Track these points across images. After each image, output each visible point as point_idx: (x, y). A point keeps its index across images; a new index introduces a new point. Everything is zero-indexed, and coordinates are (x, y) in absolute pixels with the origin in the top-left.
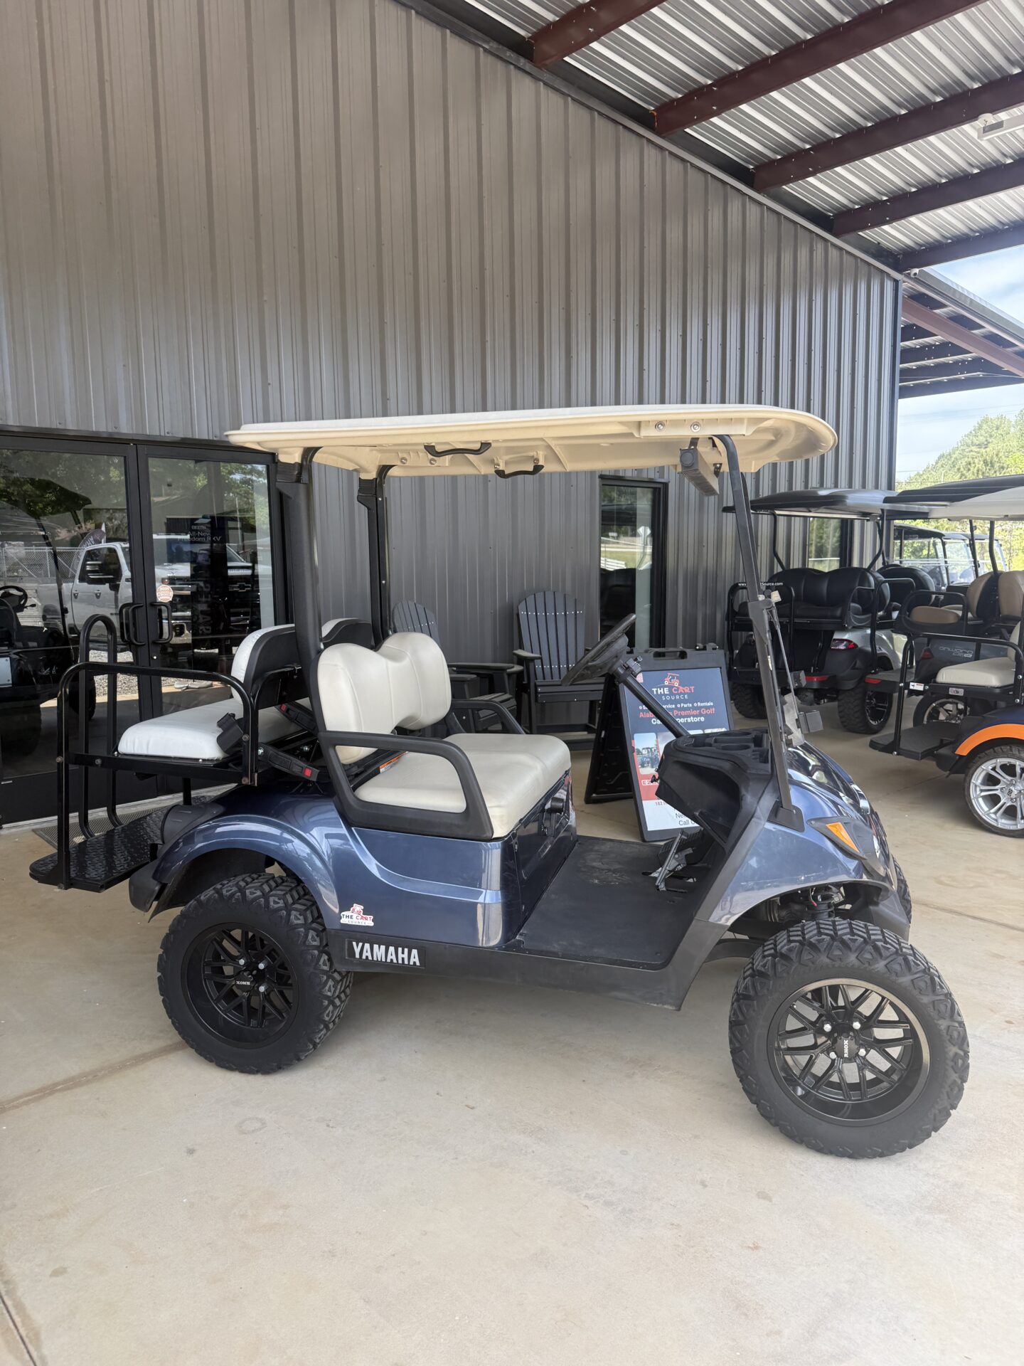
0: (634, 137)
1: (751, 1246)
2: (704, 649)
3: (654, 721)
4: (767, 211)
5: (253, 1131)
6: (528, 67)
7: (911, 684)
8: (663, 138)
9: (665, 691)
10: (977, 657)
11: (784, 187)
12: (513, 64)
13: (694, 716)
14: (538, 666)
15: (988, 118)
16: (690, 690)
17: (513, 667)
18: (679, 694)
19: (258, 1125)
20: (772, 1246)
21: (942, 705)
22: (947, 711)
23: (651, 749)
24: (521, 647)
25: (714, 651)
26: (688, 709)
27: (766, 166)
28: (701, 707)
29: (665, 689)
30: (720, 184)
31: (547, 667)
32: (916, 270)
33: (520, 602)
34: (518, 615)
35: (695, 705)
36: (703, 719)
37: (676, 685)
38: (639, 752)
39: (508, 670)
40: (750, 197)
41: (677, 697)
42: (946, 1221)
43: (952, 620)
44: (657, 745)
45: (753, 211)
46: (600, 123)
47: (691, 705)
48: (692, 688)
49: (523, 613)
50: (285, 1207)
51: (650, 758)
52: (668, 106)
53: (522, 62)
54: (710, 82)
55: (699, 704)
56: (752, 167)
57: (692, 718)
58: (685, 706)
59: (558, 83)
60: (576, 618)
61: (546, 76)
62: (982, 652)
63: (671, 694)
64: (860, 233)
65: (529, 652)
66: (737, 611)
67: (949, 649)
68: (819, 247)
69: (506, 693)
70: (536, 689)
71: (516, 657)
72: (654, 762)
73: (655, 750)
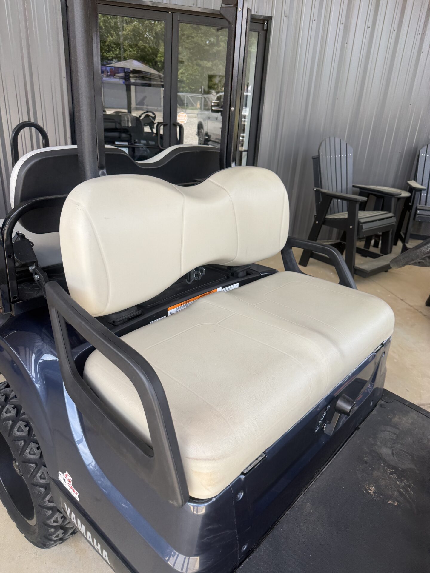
14: (424, 195)
17: (402, 193)
24: (415, 179)
33: (423, 146)
34: (419, 156)
39: (398, 196)
49: (422, 155)
65: (419, 184)
69: (390, 212)
70: (416, 211)
71: (409, 187)
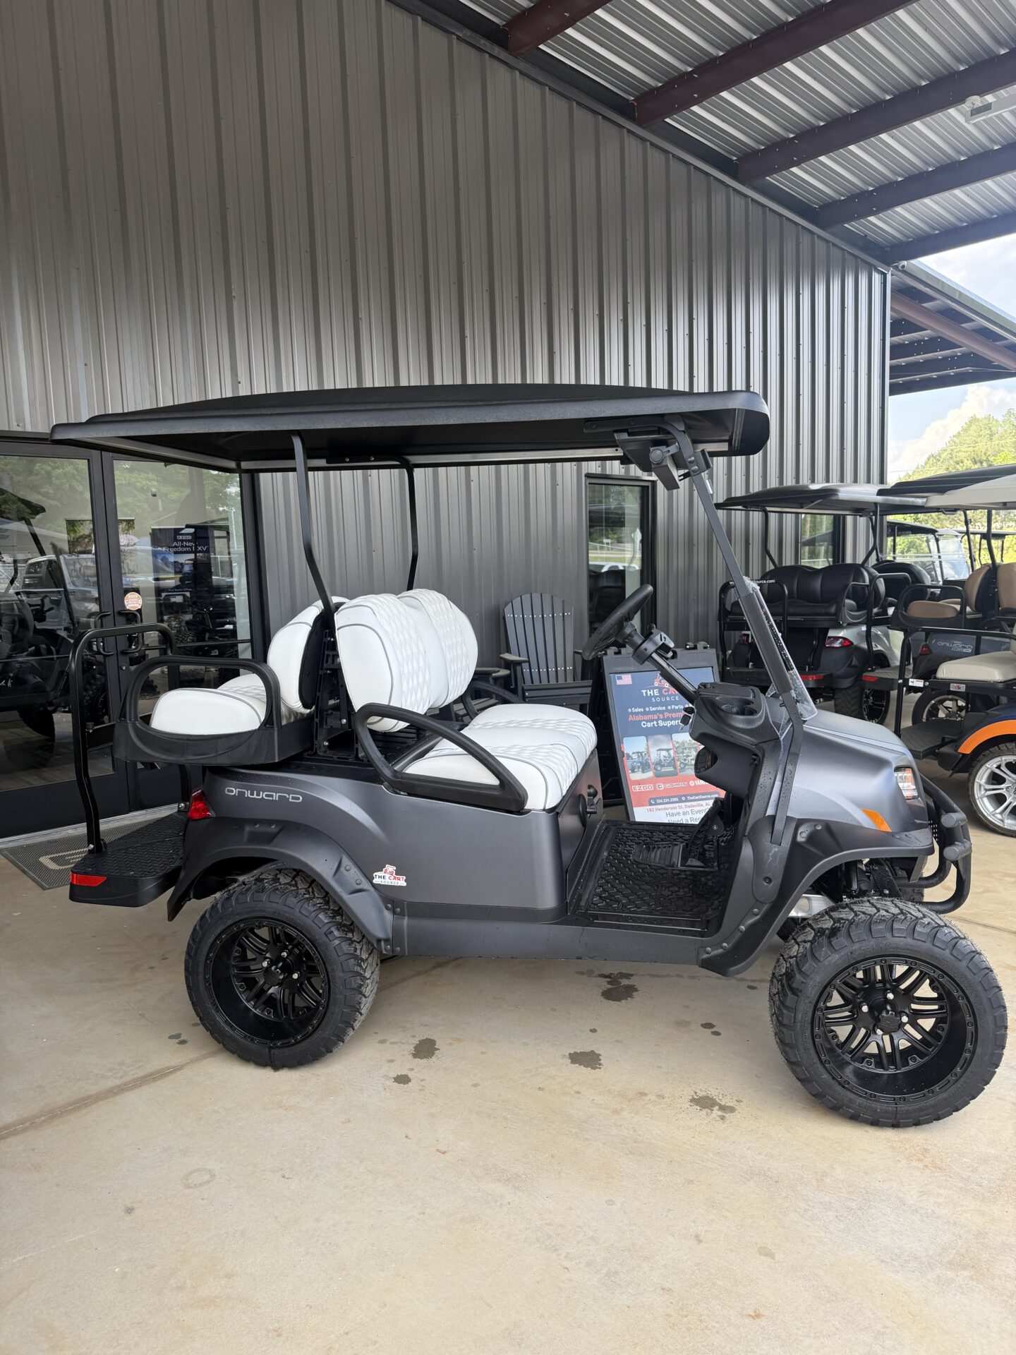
0: (614, 129)
1: (753, 1314)
2: (695, 648)
3: (644, 724)
4: (752, 204)
5: (200, 1185)
6: (503, 55)
7: (911, 680)
8: (644, 128)
9: (655, 692)
10: (977, 652)
11: (768, 178)
12: (488, 53)
14: (526, 670)
15: (976, 101)
17: (499, 671)
18: (670, 696)
19: (207, 1177)
20: (775, 1314)
21: (942, 702)
22: (947, 708)
23: (641, 753)
24: (509, 651)
25: (705, 650)
27: (749, 156)
30: (703, 176)
31: (535, 670)
32: (905, 263)
33: (506, 605)
34: (504, 618)
37: (667, 685)
38: (629, 756)
39: (494, 675)
40: (734, 189)
41: (668, 699)
42: (971, 1278)
43: (950, 614)
44: (648, 749)
45: (737, 201)
46: (579, 114)
49: (509, 616)
50: (229, 1276)
51: (641, 763)
52: (648, 95)
53: (497, 51)
54: (690, 69)
56: (735, 158)
58: (677, 707)
59: (534, 72)
60: (564, 620)
61: (522, 65)
62: (982, 647)
63: (661, 695)
64: (846, 225)
65: (516, 655)
66: (729, 610)
67: (948, 644)
68: (805, 240)
69: (492, 698)
70: (524, 694)
71: (503, 661)
72: (645, 766)
73: (645, 754)
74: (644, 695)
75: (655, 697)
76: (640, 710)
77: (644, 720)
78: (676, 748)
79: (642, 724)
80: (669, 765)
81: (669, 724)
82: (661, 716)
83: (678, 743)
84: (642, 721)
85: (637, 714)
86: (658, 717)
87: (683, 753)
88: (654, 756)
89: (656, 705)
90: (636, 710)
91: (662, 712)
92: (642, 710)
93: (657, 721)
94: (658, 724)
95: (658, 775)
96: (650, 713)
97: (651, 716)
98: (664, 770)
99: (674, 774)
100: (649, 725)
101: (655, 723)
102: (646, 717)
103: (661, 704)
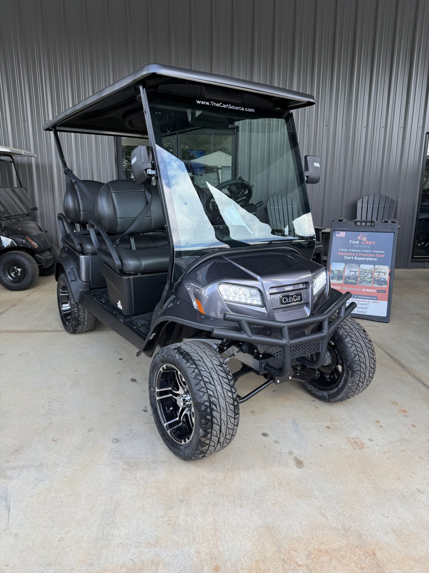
2: (387, 222)
3: (346, 257)
9: (357, 242)
13: (371, 257)
16: (373, 243)
18: (365, 245)
23: (340, 271)
26: (368, 253)
28: (377, 253)
29: (357, 241)
34: (357, 206)
35: (373, 251)
36: (376, 259)
37: (365, 240)
38: (332, 271)
41: (364, 246)
44: (344, 270)
47: (371, 251)
48: (374, 242)
49: (359, 205)
51: (338, 276)
55: (376, 251)
57: (369, 258)
58: (367, 251)
63: (360, 244)
72: (340, 277)
73: (342, 272)
74: (350, 243)
75: (356, 244)
76: (345, 250)
77: (346, 255)
78: (361, 272)
79: (345, 258)
80: (353, 279)
81: (360, 259)
82: (357, 255)
83: (362, 269)
84: (346, 256)
85: (343, 252)
86: (355, 255)
87: (364, 274)
88: (347, 273)
89: (356, 248)
90: (343, 250)
91: (358, 253)
92: (347, 250)
93: (354, 257)
94: (354, 258)
95: (346, 283)
96: (351, 252)
97: (350, 254)
98: (350, 281)
99: (356, 284)
100: (349, 258)
101: (352, 257)
102: (348, 254)
103: (359, 249)
